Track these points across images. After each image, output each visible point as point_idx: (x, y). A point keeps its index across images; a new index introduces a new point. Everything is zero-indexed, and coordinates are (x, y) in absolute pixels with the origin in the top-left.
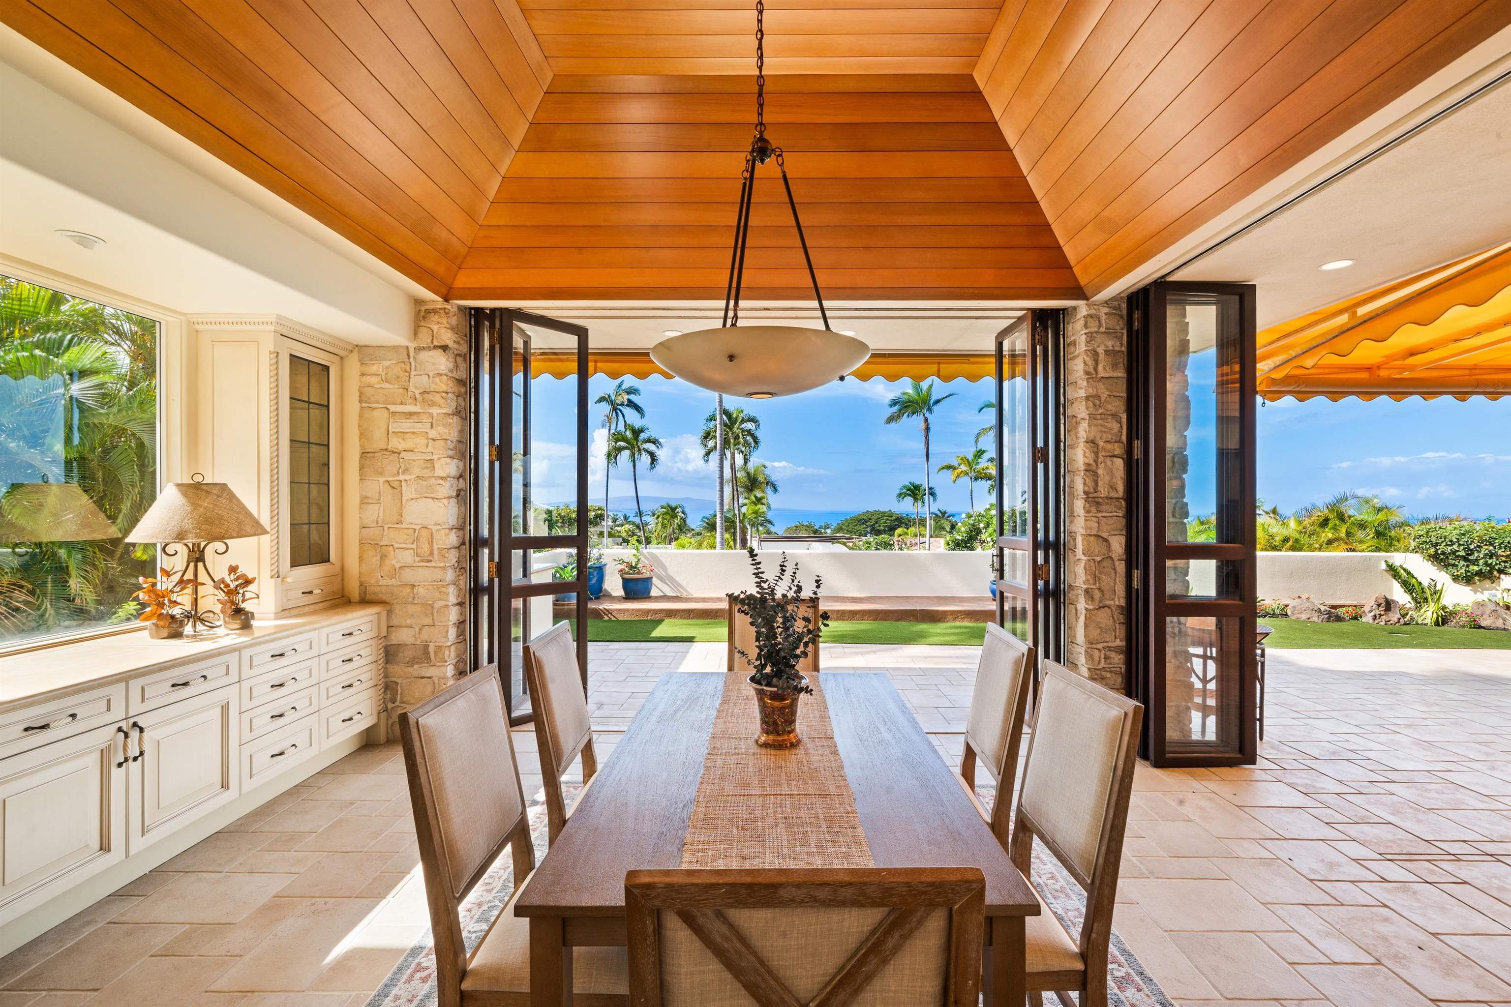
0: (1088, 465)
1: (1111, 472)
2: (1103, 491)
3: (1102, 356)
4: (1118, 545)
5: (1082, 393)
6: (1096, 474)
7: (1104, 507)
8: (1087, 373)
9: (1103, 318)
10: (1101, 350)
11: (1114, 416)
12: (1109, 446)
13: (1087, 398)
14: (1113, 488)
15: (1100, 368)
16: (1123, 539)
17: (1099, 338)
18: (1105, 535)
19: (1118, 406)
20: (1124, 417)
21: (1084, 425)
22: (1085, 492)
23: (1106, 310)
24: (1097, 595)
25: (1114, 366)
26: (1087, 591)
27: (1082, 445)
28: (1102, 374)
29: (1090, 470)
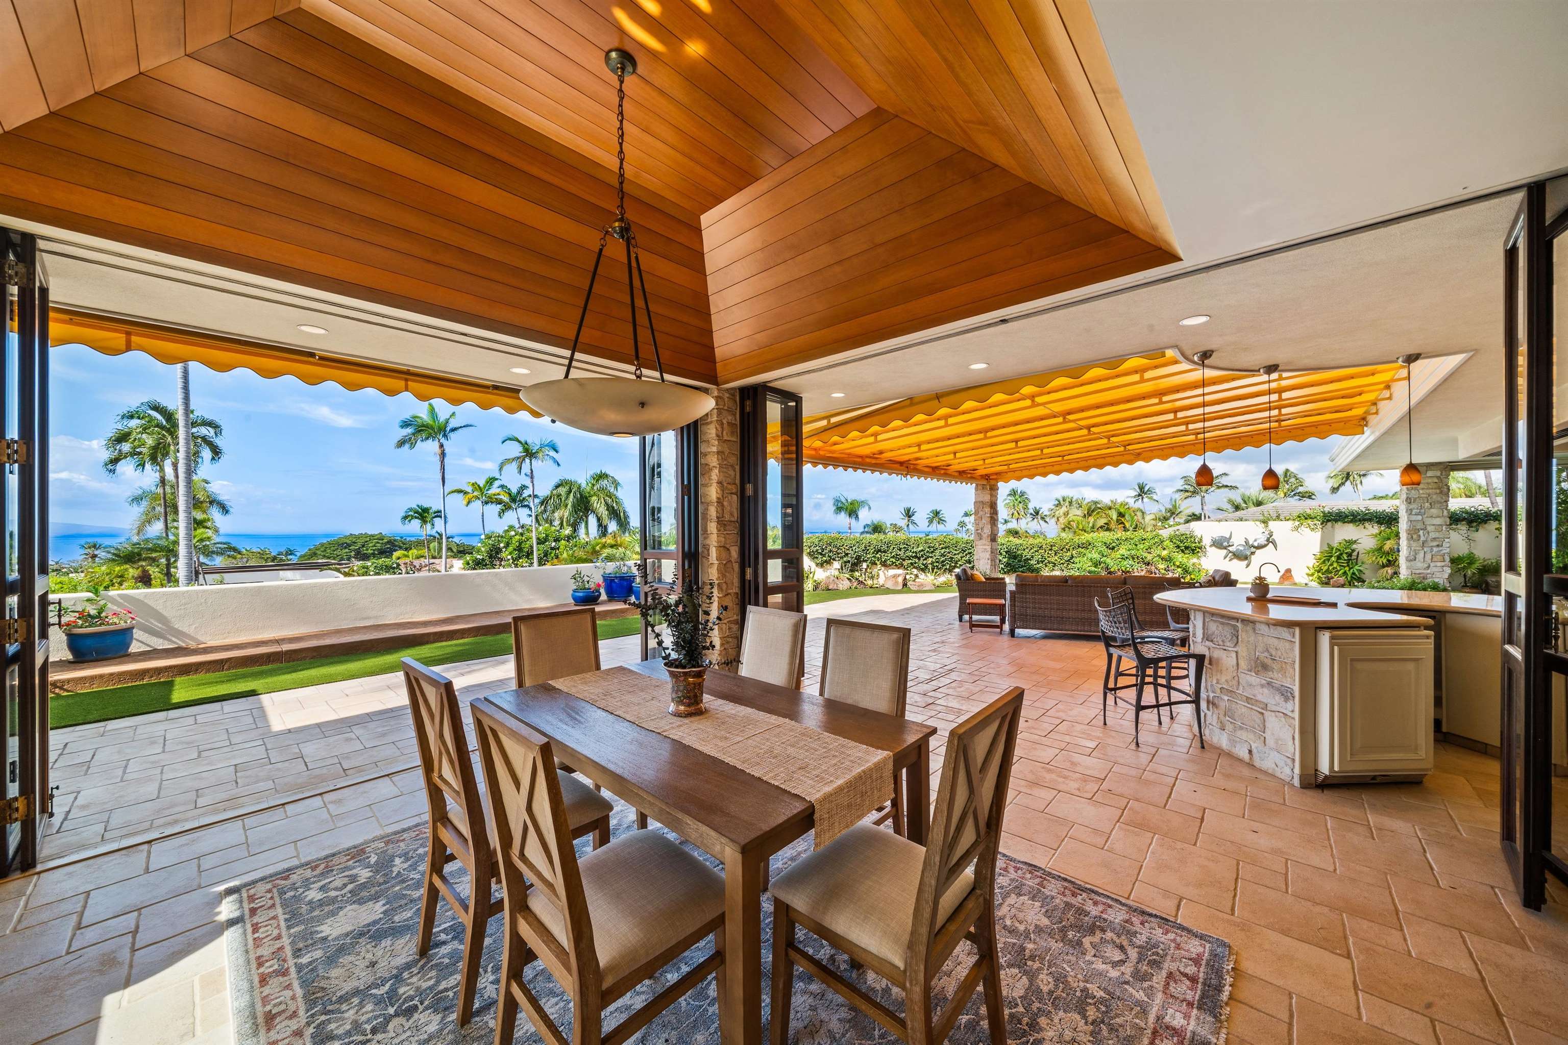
0: (718, 498)
1: (730, 503)
2: (727, 517)
3: (725, 426)
4: (735, 553)
5: (714, 449)
6: (723, 505)
7: (727, 528)
8: (717, 436)
9: (726, 400)
10: (725, 422)
11: (732, 466)
12: (729, 487)
13: (718, 453)
14: (732, 514)
15: (725, 433)
16: (737, 548)
17: (725, 413)
18: (728, 546)
19: (734, 460)
20: (738, 468)
21: (716, 471)
22: (717, 517)
23: (727, 395)
24: (724, 587)
25: (732, 433)
26: (719, 584)
27: (715, 484)
28: (725, 438)
29: (720, 502)
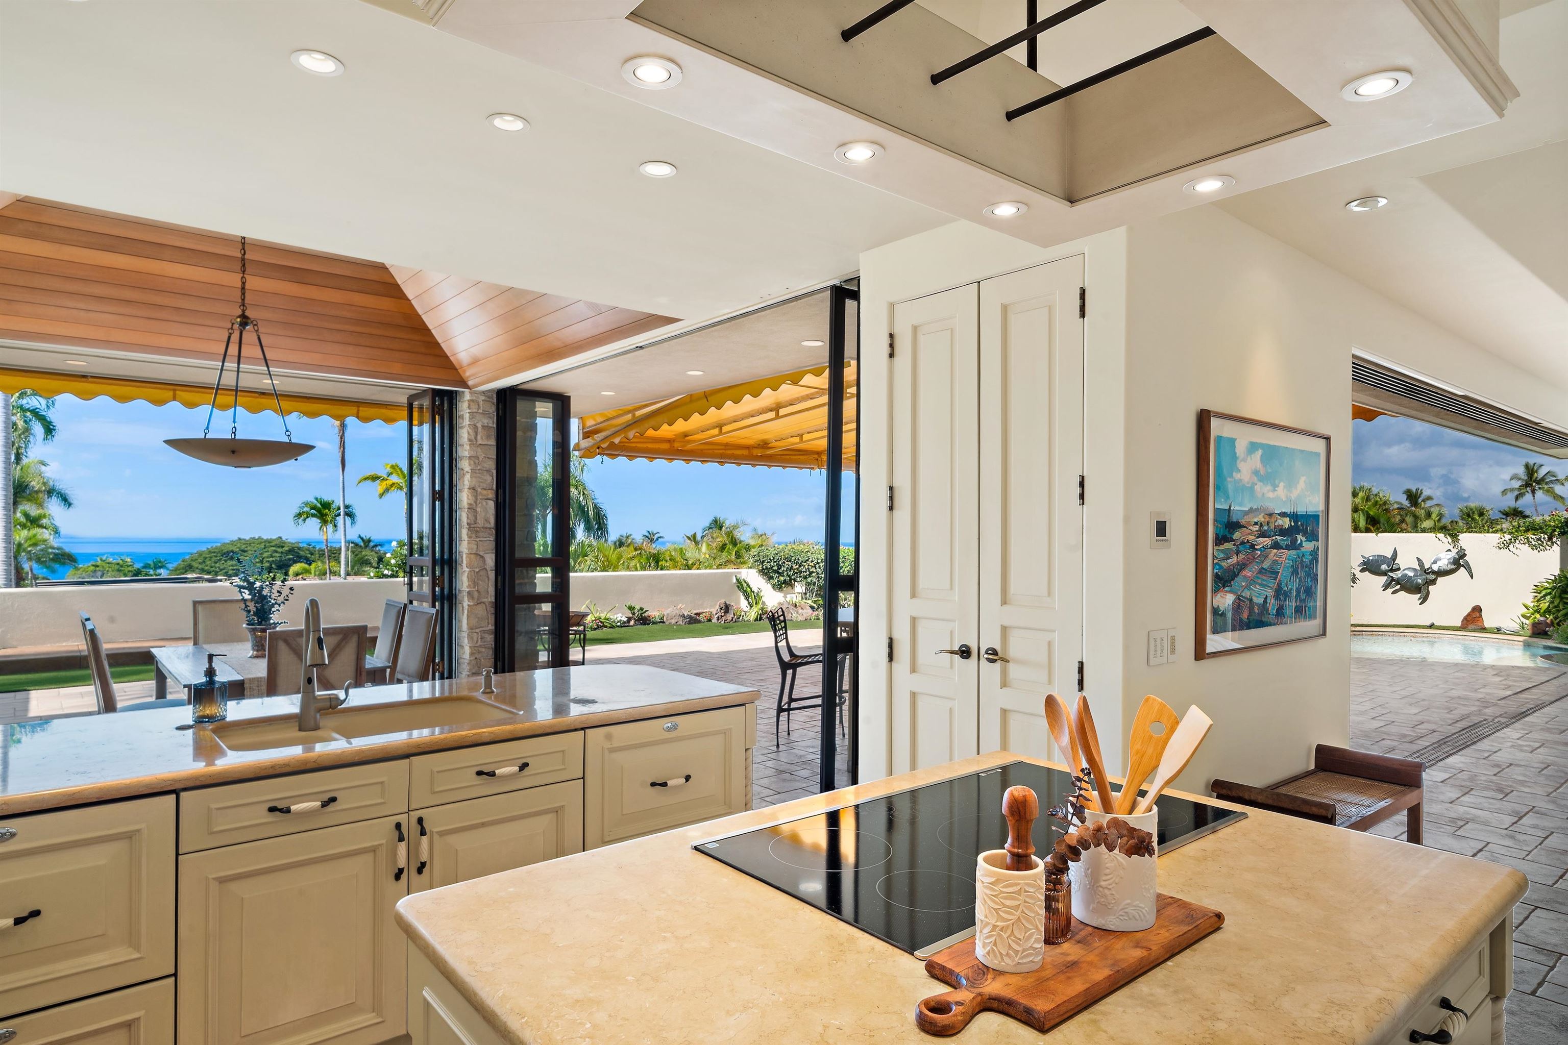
0: (470, 504)
1: (486, 510)
2: (481, 522)
3: (480, 429)
4: (490, 560)
5: (466, 454)
6: (475, 511)
7: (481, 534)
8: (470, 440)
9: (481, 403)
10: (479, 425)
11: (488, 471)
12: (485, 492)
13: (470, 458)
14: (487, 521)
15: (479, 437)
16: (493, 556)
17: (478, 417)
18: (481, 553)
19: (491, 465)
20: (495, 472)
21: (468, 476)
22: (468, 524)
23: (483, 398)
24: (476, 595)
25: (488, 437)
26: (469, 593)
27: (466, 490)
28: (480, 442)
29: (471, 508)
